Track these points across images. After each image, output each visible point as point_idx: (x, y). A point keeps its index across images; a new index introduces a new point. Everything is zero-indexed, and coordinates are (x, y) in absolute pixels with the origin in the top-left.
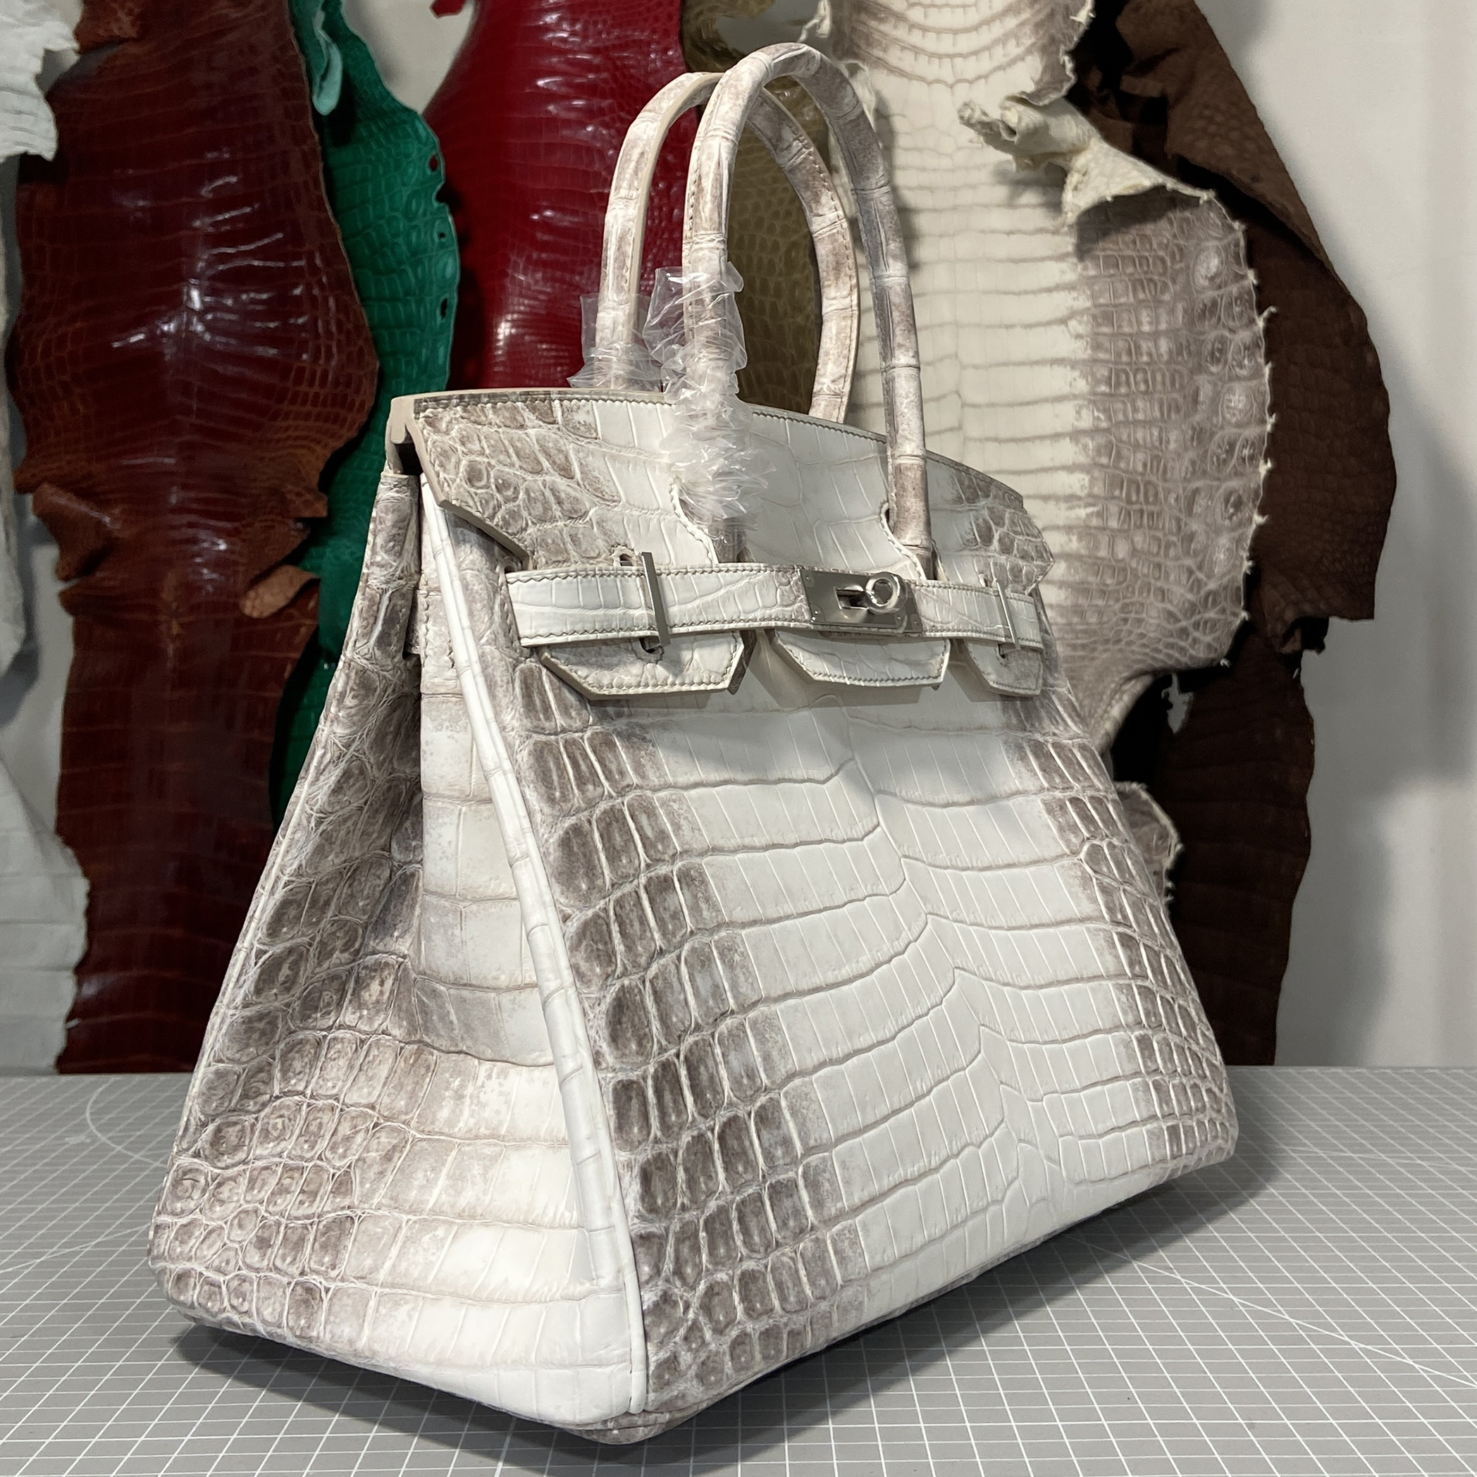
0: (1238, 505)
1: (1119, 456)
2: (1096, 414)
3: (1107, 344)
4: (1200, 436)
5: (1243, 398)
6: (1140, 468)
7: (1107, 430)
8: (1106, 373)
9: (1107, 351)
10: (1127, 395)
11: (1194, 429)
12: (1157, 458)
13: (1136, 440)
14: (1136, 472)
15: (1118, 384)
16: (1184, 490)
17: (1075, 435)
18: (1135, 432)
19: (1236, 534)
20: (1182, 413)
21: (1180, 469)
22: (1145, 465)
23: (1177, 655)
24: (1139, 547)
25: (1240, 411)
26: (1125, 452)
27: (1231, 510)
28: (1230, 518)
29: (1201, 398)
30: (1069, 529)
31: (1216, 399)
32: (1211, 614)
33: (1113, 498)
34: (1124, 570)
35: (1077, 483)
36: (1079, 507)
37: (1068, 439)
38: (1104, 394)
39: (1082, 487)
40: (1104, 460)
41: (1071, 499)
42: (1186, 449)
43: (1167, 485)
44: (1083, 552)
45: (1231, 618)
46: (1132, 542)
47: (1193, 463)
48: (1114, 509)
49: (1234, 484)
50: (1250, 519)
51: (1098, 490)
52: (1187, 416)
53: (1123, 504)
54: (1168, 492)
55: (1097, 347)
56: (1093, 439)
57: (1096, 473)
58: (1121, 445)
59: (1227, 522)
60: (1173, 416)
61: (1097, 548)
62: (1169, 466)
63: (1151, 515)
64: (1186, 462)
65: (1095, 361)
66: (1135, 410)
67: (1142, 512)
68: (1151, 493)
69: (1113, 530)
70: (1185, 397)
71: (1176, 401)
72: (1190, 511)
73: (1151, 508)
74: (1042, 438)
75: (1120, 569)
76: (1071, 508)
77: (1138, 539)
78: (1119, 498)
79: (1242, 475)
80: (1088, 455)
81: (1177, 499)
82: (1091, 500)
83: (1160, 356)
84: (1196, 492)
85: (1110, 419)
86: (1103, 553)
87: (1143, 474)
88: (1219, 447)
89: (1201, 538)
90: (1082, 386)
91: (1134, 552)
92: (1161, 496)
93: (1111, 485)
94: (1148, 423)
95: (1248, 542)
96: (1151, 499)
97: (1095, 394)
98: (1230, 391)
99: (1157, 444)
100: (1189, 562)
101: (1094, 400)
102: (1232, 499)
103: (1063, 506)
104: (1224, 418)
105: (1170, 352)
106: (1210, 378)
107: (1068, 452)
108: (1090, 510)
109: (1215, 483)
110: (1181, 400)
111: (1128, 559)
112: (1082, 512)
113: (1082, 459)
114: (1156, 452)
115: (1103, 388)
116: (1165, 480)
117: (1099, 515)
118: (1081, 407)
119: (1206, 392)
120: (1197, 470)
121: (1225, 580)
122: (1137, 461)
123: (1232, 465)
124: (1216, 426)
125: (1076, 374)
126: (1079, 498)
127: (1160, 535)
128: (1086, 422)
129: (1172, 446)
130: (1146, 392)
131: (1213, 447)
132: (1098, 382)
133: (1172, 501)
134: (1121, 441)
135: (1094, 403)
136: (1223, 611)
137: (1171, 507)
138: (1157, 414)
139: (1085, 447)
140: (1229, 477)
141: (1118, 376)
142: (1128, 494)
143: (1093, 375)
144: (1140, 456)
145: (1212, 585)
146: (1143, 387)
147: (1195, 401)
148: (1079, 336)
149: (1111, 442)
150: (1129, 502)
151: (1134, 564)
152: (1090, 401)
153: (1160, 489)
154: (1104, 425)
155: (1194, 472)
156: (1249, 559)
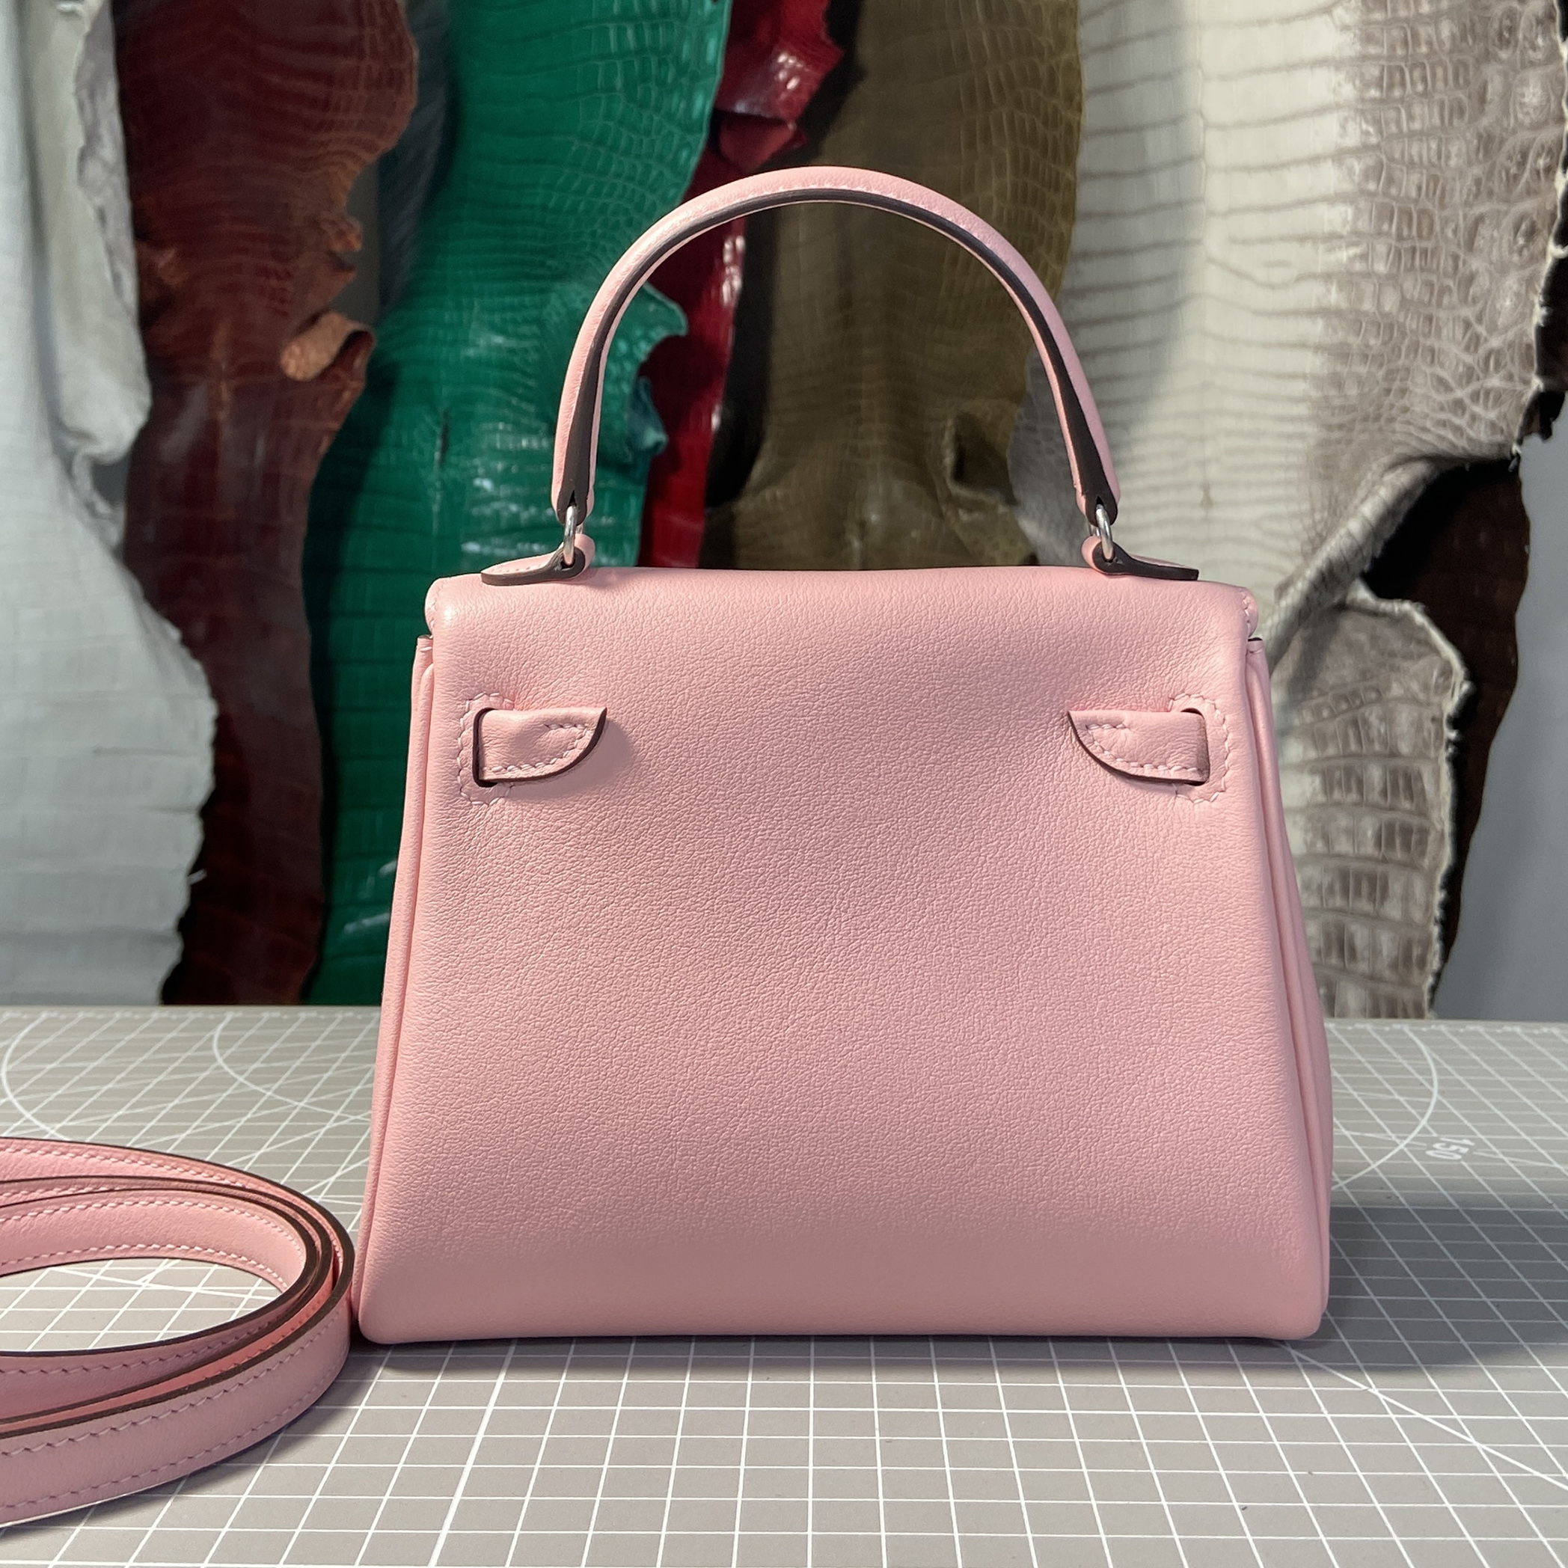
0: (1531, 234)
1: (1390, 181)
2: (1364, 126)
3: (1378, 34)
4: (1487, 144)
5: (1539, 91)
6: (1414, 194)
7: (1378, 147)
8: (1376, 72)
9: (1379, 43)
10: (1402, 100)
11: (1480, 137)
12: (1435, 179)
13: (1411, 156)
14: (1408, 198)
15: (1391, 86)
16: (1465, 216)
17: (1339, 156)
18: (1410, 146)
19: (1527, 272)
20: (1467, 116)
21: (1460, 190)
22: (1419, 189)
23: (1450, 436)
24: (1408, 296)
25: (1535, 108)
26: (1397, 174)
27: (1521, 241)
28: (1520, 252)
29: (1489, 96)
30: (1327, 277)
31: (1508, 94)
32: (1495, 382)
33: (1380, 233)
34: (1391, 327)
35: (1337, 217)
36: (1340, 248)
37: (1330, 162)
38: (1374, 100)
39: (1345, 222)
40: (1372, 186)
41: (1332, 239)
42: (1470, 164)
43: (1447, 212)
44: (1344, 305)
45: (1519, 387)
46: (1402, 288)
47: (1478, 182)
48: (1381, 248)
49: (1528, 205)
50: (1544, 252)
51: (1363, 225)
52: (1473, 119)
53: (1393, 243)
54: (1445, 222)
55: (1368, 39)
56: (1359, 159)
57: (1363, 204)
58: (1393, 165)
59: (1516, 258)
60: (1456, 122)
61: (1360, 300)
62: (1448, 188)
63: (1424, 252)
64: (1469, 181)
65: (1364, 58)
66: (1411, 117)
67: (1414, 250)
68: (1425, 222)
69: (1378, 276)
70: (1470, 97)
71: (1460, 102)
72: (1470, 245)
73: (1425, 244)
74: (1297, 162)
75: (1387, 326)
76: (1330, 250)
77: (1408, 285)
78: (1388, 234)
79: (1536, 193)
80: (1353, 181)
81: (1455, 232)
82: (1354, 239)
83: (1441, 43)
84: (1479, 220)
85: (1380, 132)
86: (1368, 306)
87: (1416, 201)
88: (1510, 158)
89: (1483, 282)
90: (1348, 92)
91: (1404, 303)
92: (1437, 228)
93: (1380, 218)
94: (1424, 135)
95: (1541, 283)
96: (1425, 233)
97: (1363, 100)
98: (1524, 83)
99: (1434, 160)
100: (1468, 312)
101: (1363, 109)
102: (1523, 227)
103: (1322, 247)
104: (1516, 118)
105: (1453, 37)
106: (1499, 67)
107: (1330, 178)
108: (1353, 251)
109: (1503, 207)
110: (1465, 100)
111: (1394, 311)
112: (1344, 255)
113: (1347, 187)
114: (1433, 171)
115: (1374, 93)
116: (1442, 206)
117: (1364, 257)
118: (1346, 119)
119: (1494, 88)
120: (1480, 190)
121: (1510, 335)
122: (1410, 183)
123: (1523, 180)
124: (1507, 130)
125: (1341, 77)
126: (1341, 237)
127: (1434, 278)
128: (1352, 139)
129: (1453, 162)
130: (1425, 94)
131: (1501, 159)
132: (1366, 85)
133: (1449, 233)
134: (1391, 159)
135: (1362, 112)
136: (1510, 377)
137: (1447, 240)
138: (1437, 121)
139: (1351, 171)
140: (1521, 198)
141: (1391, 76)
142: (1399, 229)
143: (1362, 75)
144: (1415, 178)
145: (1495, 342)
146: (1420, 88)
147: (1482, 100)
148: (1345, 28)
149: (1382, 164)
150: (1400, 237)
151: (1401, 320)
152: (1357, 110)
153: (1437, 221)
154: (1374, 140)
155: (1477, 195)
156: (1542, 306)
